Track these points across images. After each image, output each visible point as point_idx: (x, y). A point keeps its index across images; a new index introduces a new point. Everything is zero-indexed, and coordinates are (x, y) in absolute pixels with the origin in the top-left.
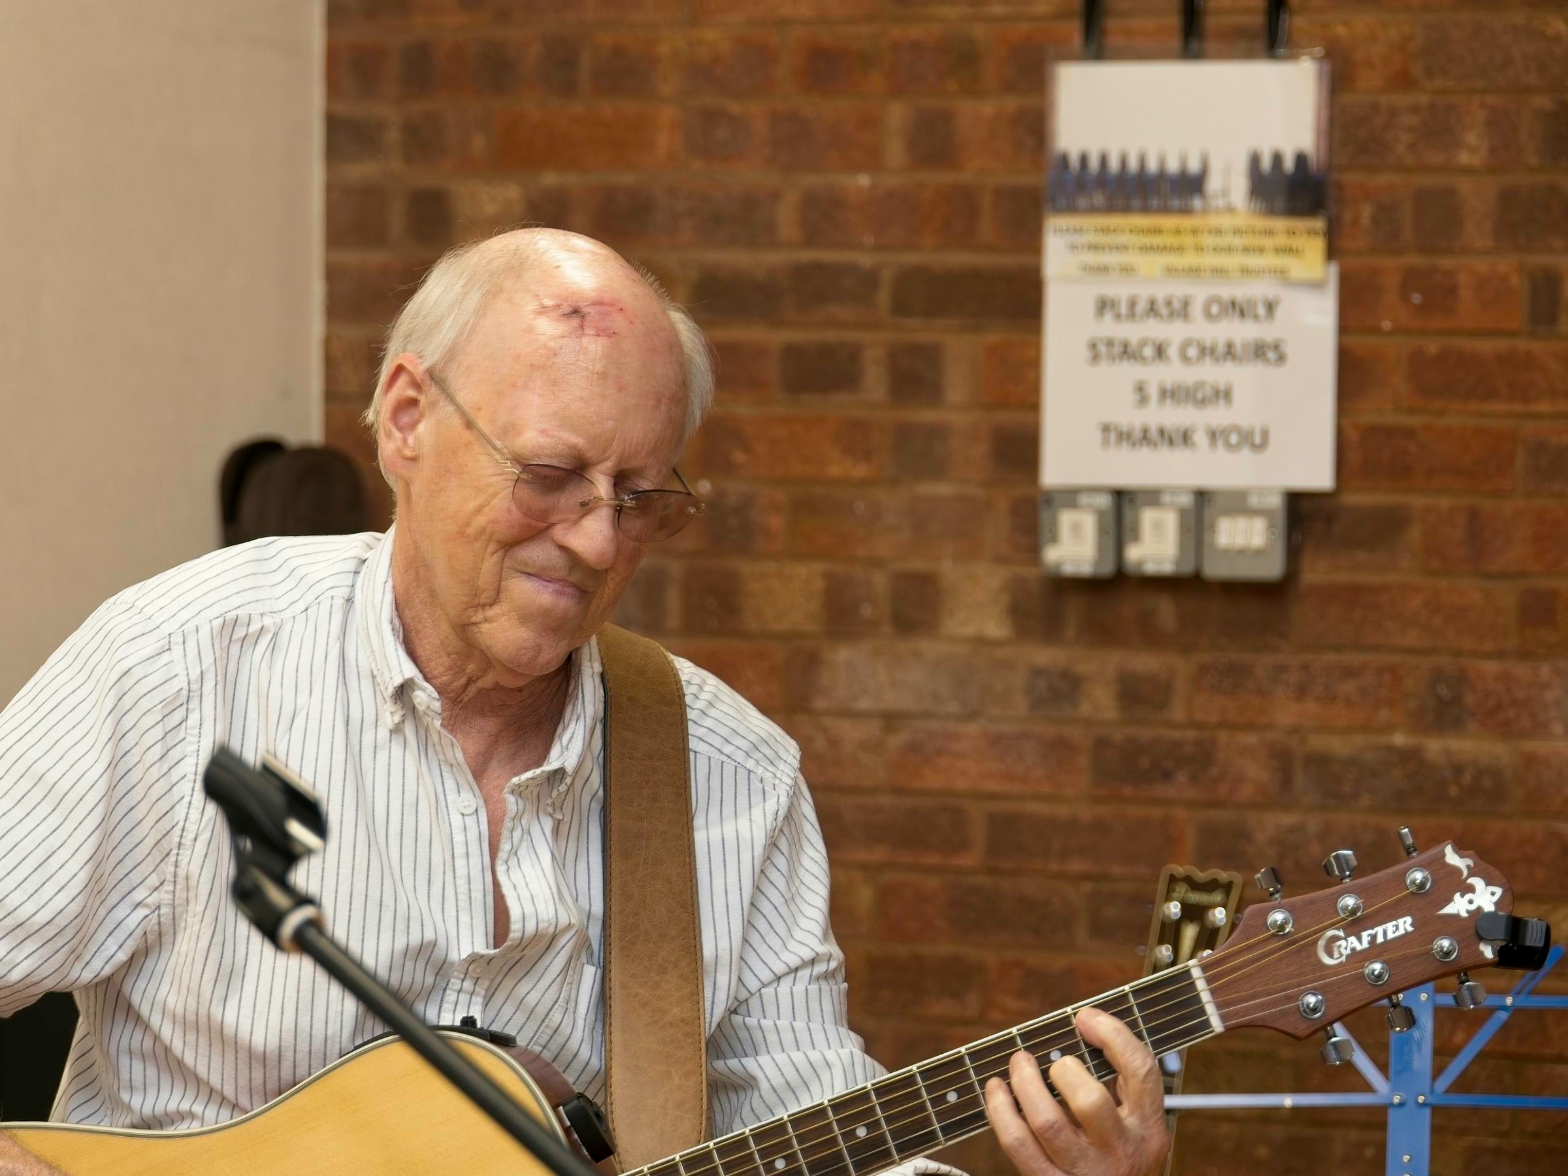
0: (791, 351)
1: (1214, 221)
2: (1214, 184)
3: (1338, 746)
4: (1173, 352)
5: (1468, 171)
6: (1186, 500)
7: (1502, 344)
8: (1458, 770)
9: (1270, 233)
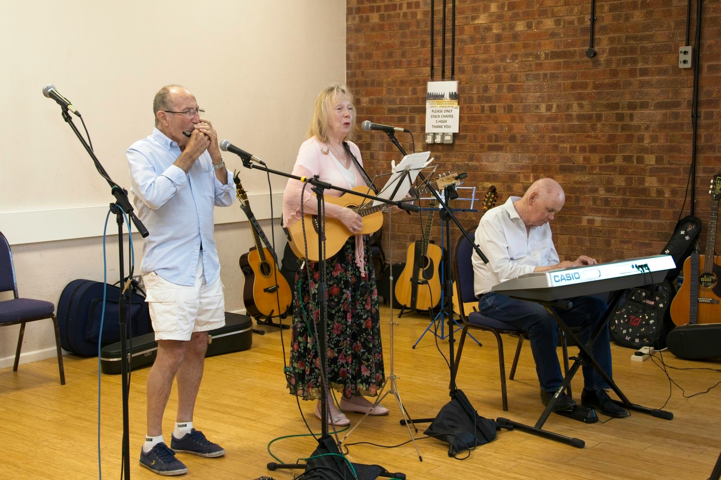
0: (398, 117)
1: (445, 100)
2: (445, 96)
3: (459, 163)
4: (440, 116)
5: (474, 94)
6: (441, 134)
7: (478, 115)
8: (473, 166)
9: (451, 102)
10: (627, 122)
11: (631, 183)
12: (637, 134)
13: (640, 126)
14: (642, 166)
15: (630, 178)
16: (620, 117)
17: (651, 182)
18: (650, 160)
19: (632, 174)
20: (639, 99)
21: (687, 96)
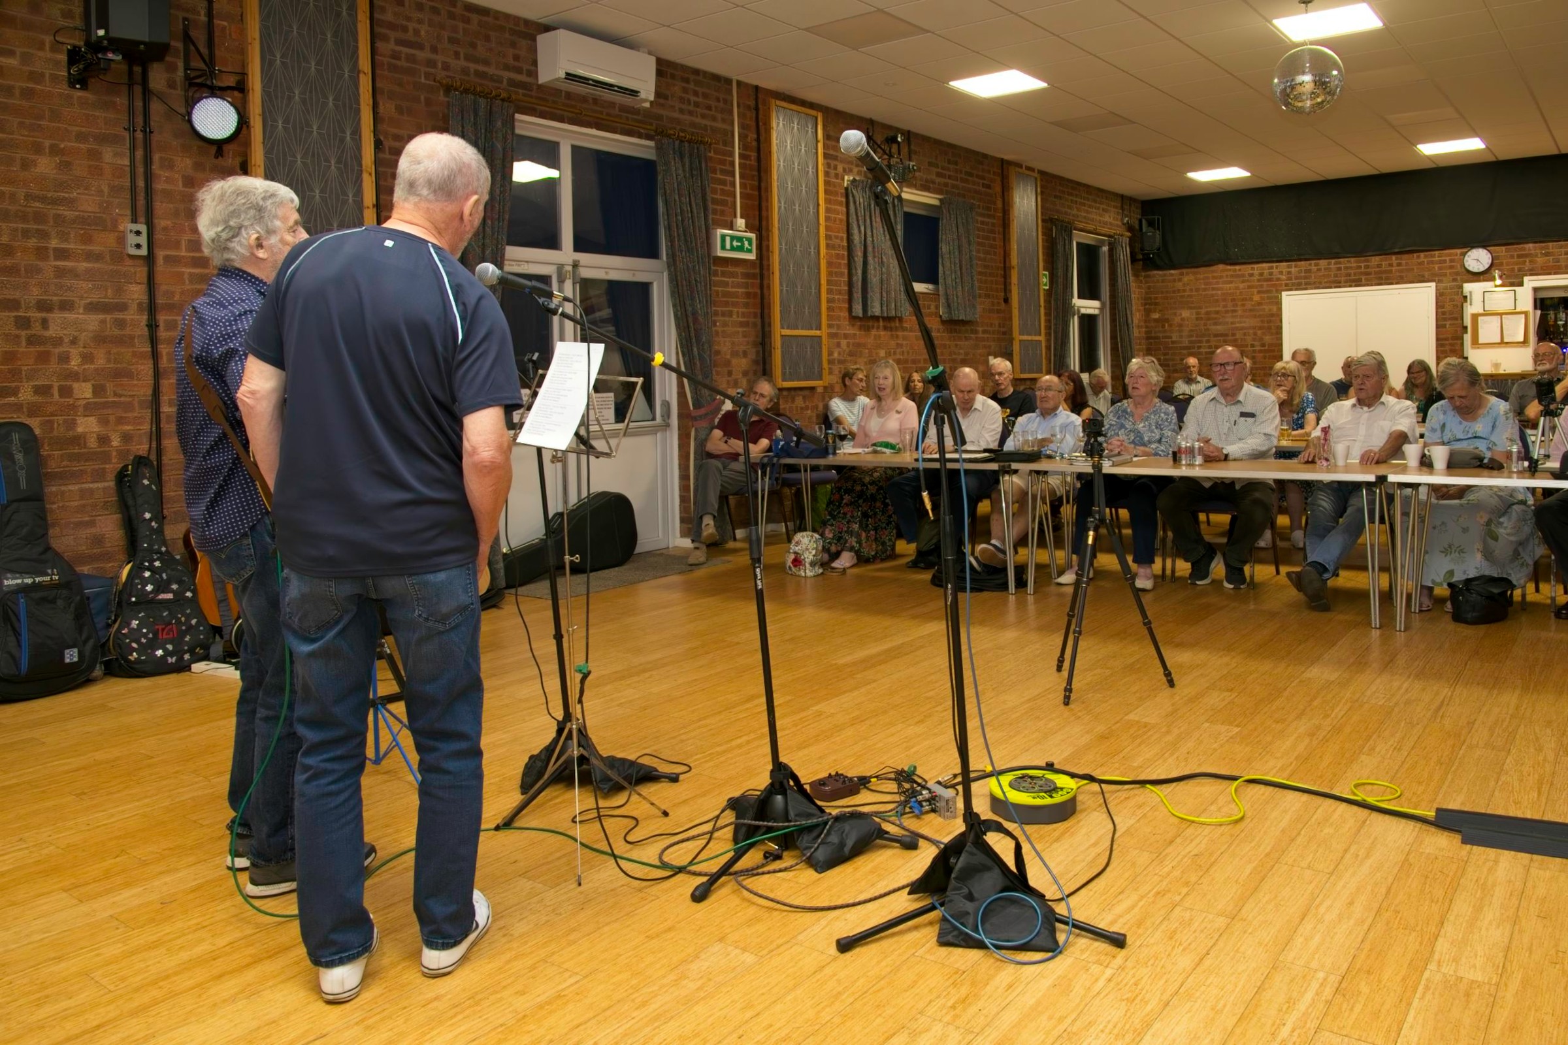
10: (37, 329)
11: (52, 428)
12: (57, 351)
13: (61, 338)
14: (71, 401)
15: (47, 421)
16: (24, 323)
17: (88, 425)
18: (84, 391)
19: (52, 415)
20: (57, 295)
21: (136, 296)
